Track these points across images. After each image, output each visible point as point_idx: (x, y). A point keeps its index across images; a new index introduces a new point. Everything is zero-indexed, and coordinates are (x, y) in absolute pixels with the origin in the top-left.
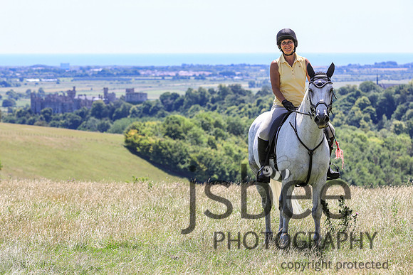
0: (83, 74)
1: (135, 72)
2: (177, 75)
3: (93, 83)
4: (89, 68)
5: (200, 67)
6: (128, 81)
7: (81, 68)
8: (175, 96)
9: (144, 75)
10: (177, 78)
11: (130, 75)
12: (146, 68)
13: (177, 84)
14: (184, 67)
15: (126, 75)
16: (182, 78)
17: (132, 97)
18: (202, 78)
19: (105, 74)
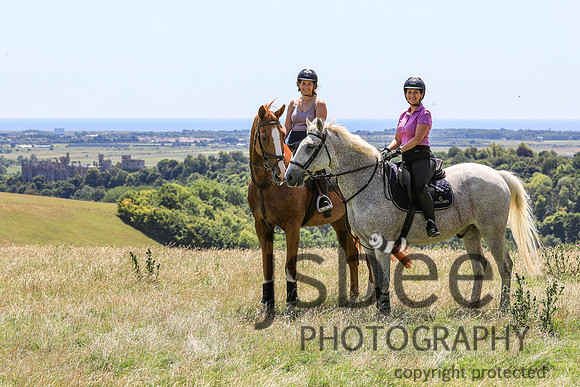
0: (78, 140)
1: (133, 138)
2: (177, 141)
3: (88, 150)
4: (84, 133)
5: (202, 133)
6: (126, 148)
7: (76, 134)
8: (174, 163)
9: (143, 142)
10: (177, 144)
11: (128, 141)
12: (145, 134)
13: (177, 151)
14: (184, 133)
15: (124, 141)
16: (183, 144)
17: (128, 164)
18: (203, 144)
19: (101, 140)
